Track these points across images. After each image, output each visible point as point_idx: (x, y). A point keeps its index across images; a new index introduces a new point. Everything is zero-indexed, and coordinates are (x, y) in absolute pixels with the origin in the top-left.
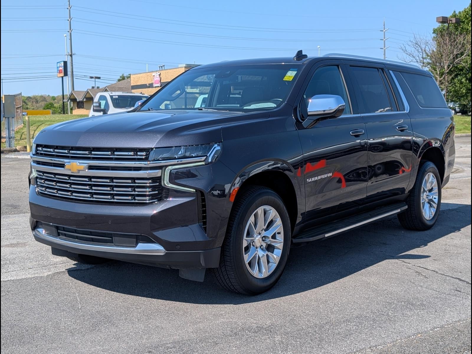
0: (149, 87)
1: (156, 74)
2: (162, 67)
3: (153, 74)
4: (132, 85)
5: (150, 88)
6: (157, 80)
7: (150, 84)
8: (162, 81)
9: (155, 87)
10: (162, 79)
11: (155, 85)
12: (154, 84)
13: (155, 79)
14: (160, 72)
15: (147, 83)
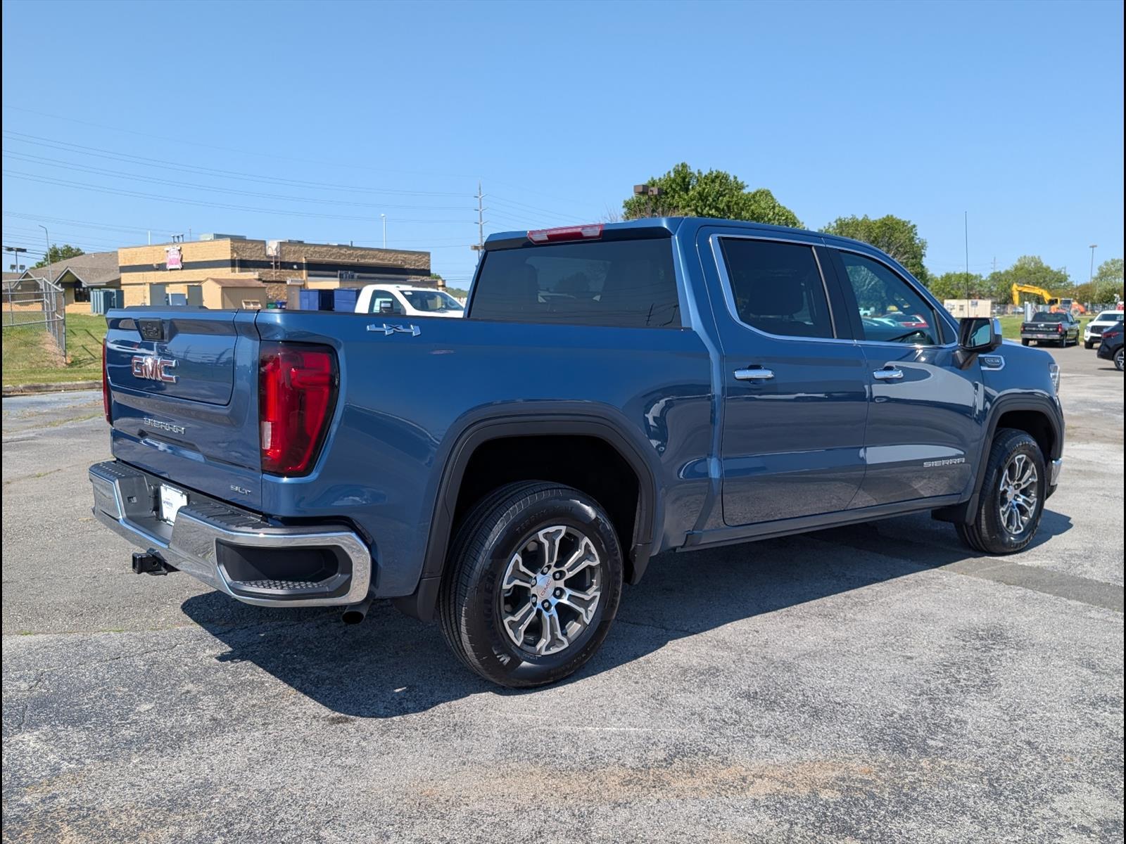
0: (157, 270)
1: (173, 250)
2: (178, 237)
3: (167, 248)
4: (120, 265)
5: (160, 270)
6: (174, 259)
7: (159, 264)
8: (184, 261)
9: (171, 270)
10: (184, 257)
11: (169, 267)
12: (168, 265)
13: (172, 257)
14: (181, 245)
15: (155, 262)
